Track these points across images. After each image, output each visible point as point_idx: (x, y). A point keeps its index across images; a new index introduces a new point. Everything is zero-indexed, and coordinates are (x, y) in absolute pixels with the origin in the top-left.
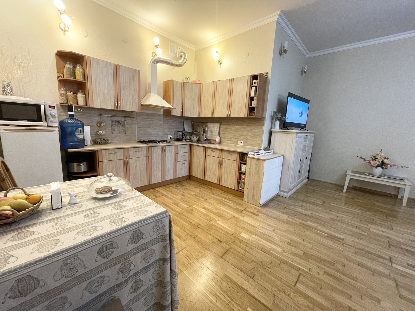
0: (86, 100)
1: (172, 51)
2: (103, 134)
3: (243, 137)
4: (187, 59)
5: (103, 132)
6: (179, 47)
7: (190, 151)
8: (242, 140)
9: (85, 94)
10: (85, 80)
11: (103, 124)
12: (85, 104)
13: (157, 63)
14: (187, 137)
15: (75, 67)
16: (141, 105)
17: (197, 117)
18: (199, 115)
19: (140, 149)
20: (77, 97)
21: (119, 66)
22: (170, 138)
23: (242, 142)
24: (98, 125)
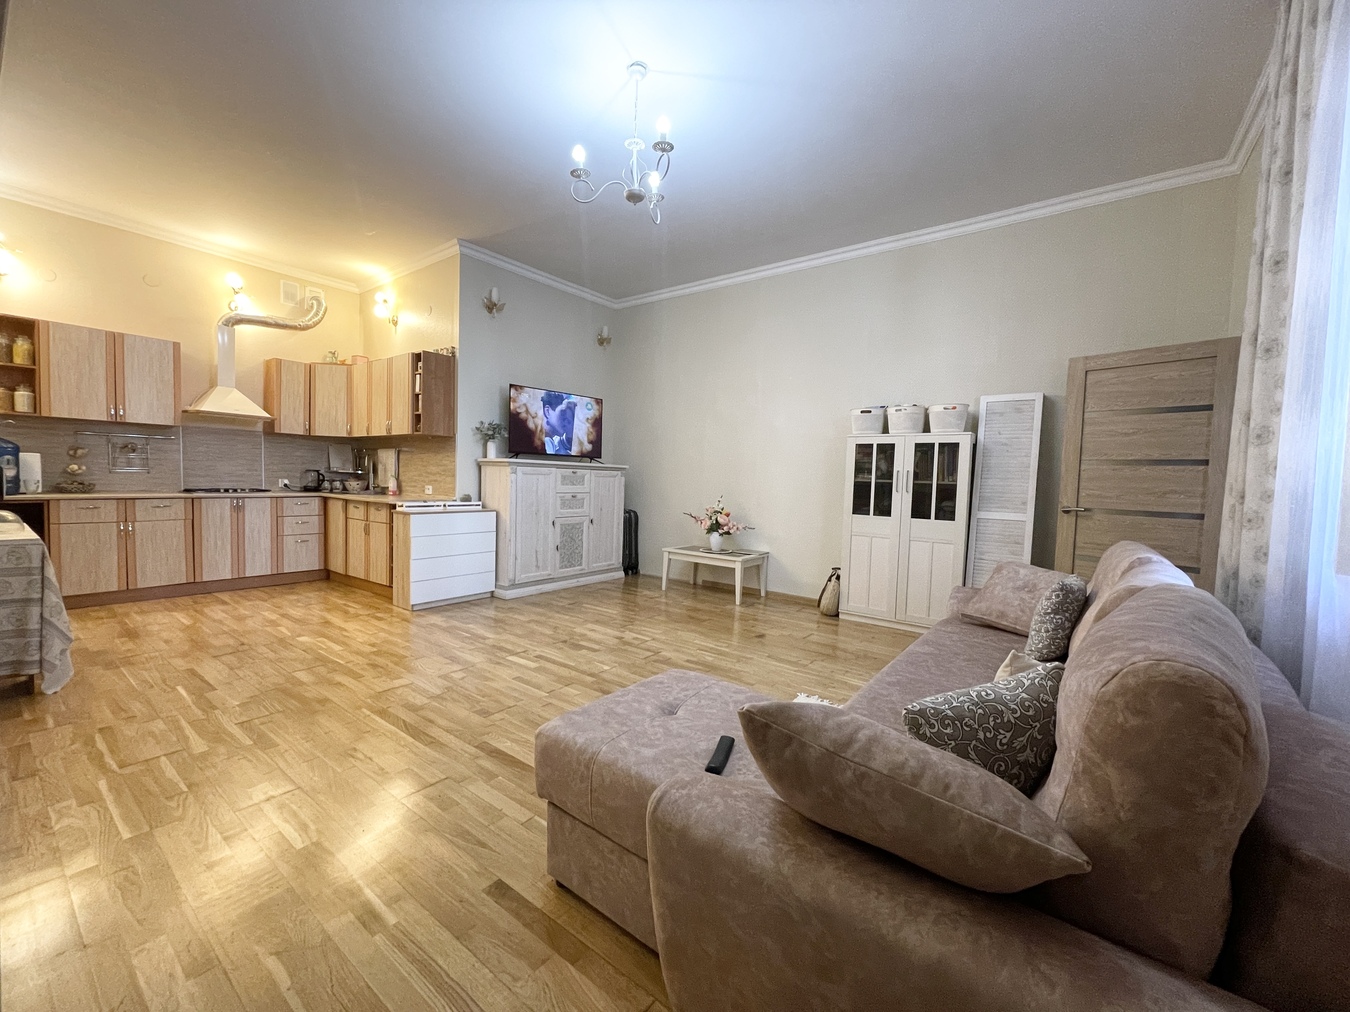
0: (35, 403)
1: (289, 296)
2: (80, 471)
3: (432, 478)
4: (324, 315)
5: (80, 469)
6: (308, 289)
7: (322, 513)
8: (429, 483)
9: (34, 391)
10: (34, 364)
11: (80, 452)
12: (31, 410)
13: (233, 325)
14: (335, 483)
15: (14, 341)
16: (185, 412)
17: (345, 435)
18: (350, 433)
19: (167, 502)
20: (13, 397)
21: (122, 335)
22: (286, 485)
23: (430, 487)
24: (71, 452)
